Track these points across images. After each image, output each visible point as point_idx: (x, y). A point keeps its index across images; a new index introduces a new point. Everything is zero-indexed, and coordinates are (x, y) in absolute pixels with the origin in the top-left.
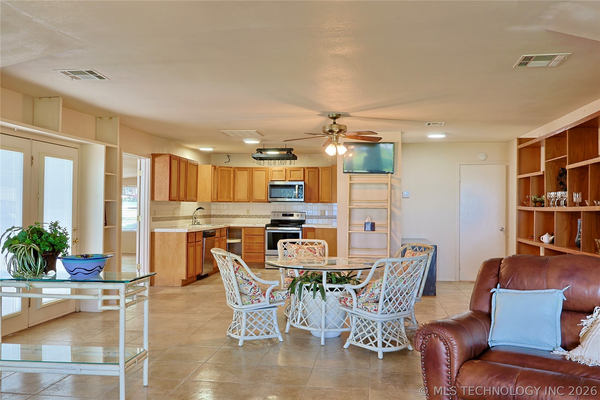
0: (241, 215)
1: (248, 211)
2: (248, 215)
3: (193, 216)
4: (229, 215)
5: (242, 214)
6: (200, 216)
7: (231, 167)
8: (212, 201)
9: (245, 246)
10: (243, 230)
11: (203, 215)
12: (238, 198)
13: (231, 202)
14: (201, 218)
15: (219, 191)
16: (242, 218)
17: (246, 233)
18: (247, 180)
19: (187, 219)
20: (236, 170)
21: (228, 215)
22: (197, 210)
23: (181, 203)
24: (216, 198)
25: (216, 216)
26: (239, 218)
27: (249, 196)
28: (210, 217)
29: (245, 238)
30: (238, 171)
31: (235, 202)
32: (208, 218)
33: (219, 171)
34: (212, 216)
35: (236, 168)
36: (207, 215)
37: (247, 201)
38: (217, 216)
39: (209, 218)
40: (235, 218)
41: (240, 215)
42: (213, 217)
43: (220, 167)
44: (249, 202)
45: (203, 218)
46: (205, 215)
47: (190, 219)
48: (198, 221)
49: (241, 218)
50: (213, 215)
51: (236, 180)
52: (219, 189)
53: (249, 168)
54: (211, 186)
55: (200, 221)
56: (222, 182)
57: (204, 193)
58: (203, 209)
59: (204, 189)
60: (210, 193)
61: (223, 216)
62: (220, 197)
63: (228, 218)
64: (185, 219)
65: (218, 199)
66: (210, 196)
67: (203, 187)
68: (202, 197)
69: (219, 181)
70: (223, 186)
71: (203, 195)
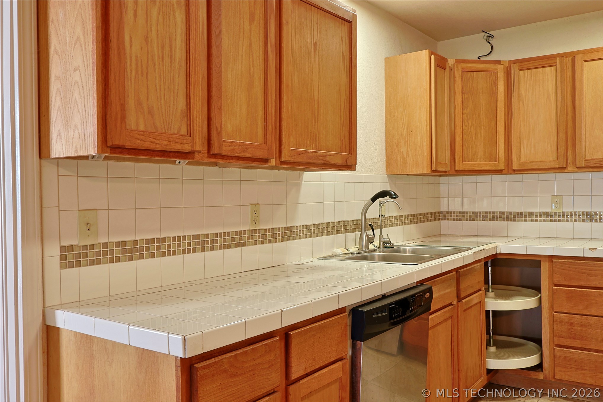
0: (533, 213)
1: (557, 199)
2: (555, 213)
4: (494, 213)
5: (536, 210)
6: (400, 217)
7: (499, 62)
8: (434, 169)
9: (553, 321)
10: (545, 267)
11: (413, 215)
12: (523, 160)
13: (499, 172)
14: (404, 224)
15: (458, 140)
16: (537, 221)
17: (557, 279)
18: (553, 98)
20: (515, 68)
21: (490, 213)
22: (374, 199)
24: (447, 161)
25: (454, 216)
26: (526, 221)
27: (562, 149)
28: (439, 219)
29: (553, 294)
30: (521, 72)
31: (515, 171)
32: (429, 221)
33: (458, 73)
34: (445, 216)
35: (515, 62)
37: (557, 166)
38: (457, 216)
39: (435, 220)
40: (515, 220)
41: (529, 213)
42: (448, 219)
43: (459, 62)
44: (562, 169)
45: (410, 223)
46: (420, 214)
47: (353, 230)
48: (386, 238)
49: (533, 220)
50: (448, 213)
51: (515, 101)
52: (458, 132)
53: (562, 56)
54: (428, 122)
55: (388, 235)
56: (467, 110)
57: (406, 146)
58: (394, 197)
59: (405, 133)
60: (425, 144)
61: (477, 217)
62: (461, 159)
63: (490, 220)
64: (330, 233)
65: (457, 164)
66: (426, 154)
67: (403, 127)
68: (400, 160)
69: (457, 107)
70: (470, 122)
71: (402, 153)
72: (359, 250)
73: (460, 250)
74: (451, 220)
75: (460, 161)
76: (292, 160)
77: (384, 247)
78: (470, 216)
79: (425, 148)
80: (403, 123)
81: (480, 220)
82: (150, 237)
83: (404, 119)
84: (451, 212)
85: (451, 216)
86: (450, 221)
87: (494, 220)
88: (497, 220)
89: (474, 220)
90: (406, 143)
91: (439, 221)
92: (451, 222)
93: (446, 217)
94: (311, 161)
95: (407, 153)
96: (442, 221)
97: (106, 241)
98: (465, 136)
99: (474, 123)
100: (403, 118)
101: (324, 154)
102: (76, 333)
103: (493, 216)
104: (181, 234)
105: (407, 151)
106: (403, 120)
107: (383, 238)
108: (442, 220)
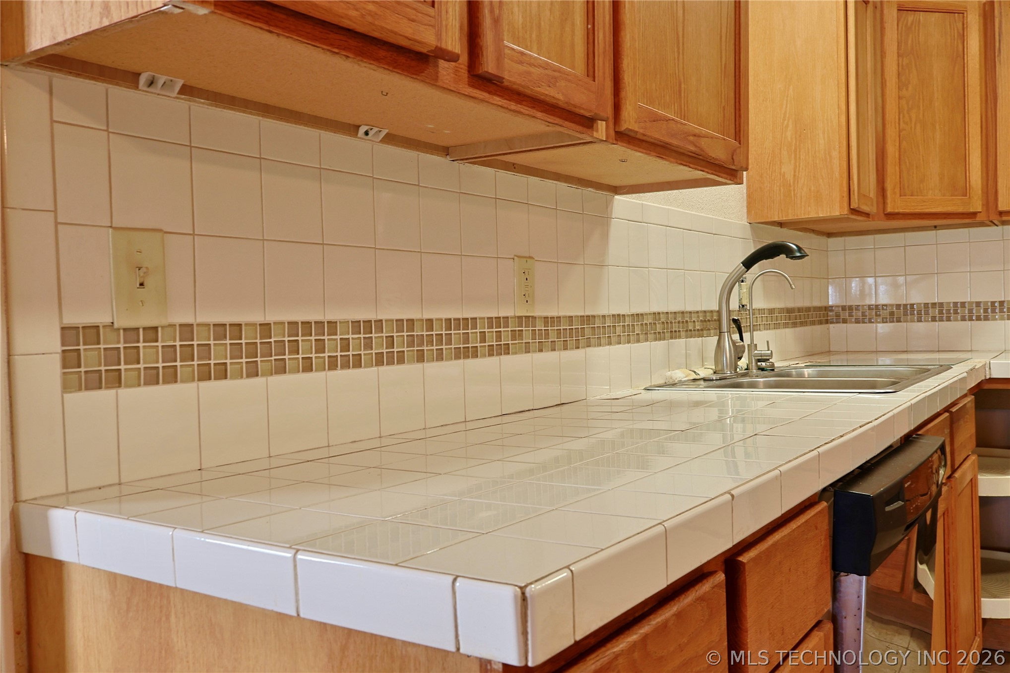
3: (719, 312)
4: (941, 305)
6: (771, 311)
8: (854, 205)
11: (789, 311)
13: (969, 217)
14: (777, 326)
15: (891, 150)
19: (674, 335)
21: (934, 304)
22: (749, 263)
23: (612, 200)
24: (872, 194)
25: (858, 314)
28: (827, 322)
31: (1002, 215)
32: (813, 323)
33: (891, 14)
34: (838, 315)
36: (808, 309)
38: (863, 314)
39: (821, 323)
42: (845, 322)
45: (786, 326)
46: (800, 310)
47: (700, 333)
48: (762, 349)
50: (844, 308)
51: (1002, 71)
52: (891, 133)
54: (844, 107)
55: (768, 342)
56: (907, 89)
57: (793, 162)
58: (798, 254)
59: (789, 134)
60: (835, 154)
61: (905, 314)
62: (897, 191)
63: (934, 319)
64: (659, 337)
65: (889, 201)
66: (837, 175)
67: (786, 122)
68: (780, 190)
69: (888, 84)
70: (913, 116)
71: (784, 176)
72: (715, 373)
73: (929, 370)
74: (851, 322)
75: (895, 193)
76: (641, 131)
77: (759, 369)
78: (892, 314)
79: (836, 162)
80: (785, 113)
81: (912, 321)
82: (299, 317)
83: (788, 105)
84: (850, 308)
85: (851, 315)
86: (849, 325)
87: (941, 320)
88: (949, 319)
89: (899, 321)
90: (793, 155)
91: (827, 325)
92: (851, 327)
93: (842, 317)
94: (675, 142)
95: (795, 176)
96: (831, 326)
97: (189, 320)
98: (904, 144)
99: (921, 116)
100: (785, 102)
101: (697, 131)
102: (113, 578)
103: (941, 312)
104: (371, 316)
105: (795, 172)
106: (784, 107)
107: (756, 350)
108: (832, 323)
